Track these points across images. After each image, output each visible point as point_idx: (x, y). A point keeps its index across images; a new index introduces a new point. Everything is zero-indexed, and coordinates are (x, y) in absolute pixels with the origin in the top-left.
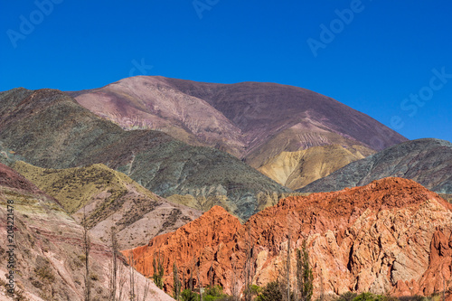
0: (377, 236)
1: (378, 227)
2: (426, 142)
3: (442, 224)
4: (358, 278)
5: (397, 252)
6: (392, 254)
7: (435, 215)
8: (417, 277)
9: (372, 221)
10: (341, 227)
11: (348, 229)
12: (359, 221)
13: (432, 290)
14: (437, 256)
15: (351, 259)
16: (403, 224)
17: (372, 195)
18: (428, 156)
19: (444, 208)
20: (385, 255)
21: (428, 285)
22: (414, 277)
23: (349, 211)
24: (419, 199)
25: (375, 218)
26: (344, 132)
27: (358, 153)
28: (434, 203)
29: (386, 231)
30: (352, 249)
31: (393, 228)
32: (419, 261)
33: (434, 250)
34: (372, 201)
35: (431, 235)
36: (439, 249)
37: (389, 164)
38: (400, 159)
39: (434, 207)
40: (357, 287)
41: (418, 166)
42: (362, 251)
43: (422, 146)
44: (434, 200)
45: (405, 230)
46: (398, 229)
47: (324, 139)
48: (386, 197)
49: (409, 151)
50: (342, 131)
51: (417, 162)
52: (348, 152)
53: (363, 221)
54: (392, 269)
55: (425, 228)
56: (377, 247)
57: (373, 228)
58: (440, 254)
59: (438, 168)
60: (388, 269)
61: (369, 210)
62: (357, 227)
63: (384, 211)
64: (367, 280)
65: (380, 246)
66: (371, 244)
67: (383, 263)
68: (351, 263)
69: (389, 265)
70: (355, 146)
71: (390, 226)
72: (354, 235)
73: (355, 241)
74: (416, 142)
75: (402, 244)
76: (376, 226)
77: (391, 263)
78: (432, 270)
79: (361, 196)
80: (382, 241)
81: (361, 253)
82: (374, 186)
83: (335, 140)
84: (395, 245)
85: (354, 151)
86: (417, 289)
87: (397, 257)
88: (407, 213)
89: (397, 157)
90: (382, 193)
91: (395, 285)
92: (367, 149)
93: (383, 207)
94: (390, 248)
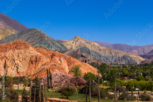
0: (13, 58)
1: (14, 55)
2: (34, 29)
3: (33, 55)
4: (7, 71)
5: (19, 63)
6: (18, 64)
7: (31, 52)
8: (25, 70)
9: (12, 53)
10: (2, 55)
11: (5, 56)
12: (8, 54)
13: (29, 74)
14: (31, 64)
15: (5, 65)
16: (21, 55)
17: (12, 46)
18: (34, 34)
19: (34, 50)
20: (16, 64)
21: (28, 73)
22: (24, 71)
23: (5, 50)
24: (26, 47)
25: (13, 53)
26: (9, 26)
27: (13, 32)
28: (31, 48)
29: (16, 57)
30: (5, 62)
31: (18, 56)
32: (26, 66)
33: (30, 62)
34: (12, 47)
35: (30, 58)
36: (32, 62)
37: (22, 36)
38: (26, 34)
39: (31, 49)
40: (7, 74)
41: (31, 36)
42: (9, 63)
43: (32, 31)
44: (31, 47)
45: (22, 56)
46: (20, 56)
47: (3, 27)
48: (17, 46)
49: (29, 32)
50: (8, 25)
51: (31, 35)
52: (10, 32)
53: (9, 53)
54: (18, 68)
55: (28, 56)
56: (13, 61)
57: (12, 56)
58: (32, 64)
59: (37, 37)
60: (16, 68)
61: (11, 50)
62: (7, 55)
63: (16, 51)
64: (10, 72)
65: (14, 61)
66: (11, 61)
67: (15, 66)
68: (5, 66)
69: (17, 67)
70: (12, 30)
71: (17, 55)
72: (6, 58)
73: (7, 60)
74: (31, 29)
75: (21, 61)
76: (13, 55)
77: (17, 66)
78: (29, 68)
79: (9, 46)
80: (15, 60)
81: (8, 63)
82: (13, 43)
83: (6, 28)
84: (19, 61)
85: (12, 32)
86: (25, 74)
87: (19, 64)
88: (23, 51)
89: (25, 33)
90: (15, 45)
91: (18, 73)
92: (16, 31)
93: (16, 49)
94: (17, 62)
